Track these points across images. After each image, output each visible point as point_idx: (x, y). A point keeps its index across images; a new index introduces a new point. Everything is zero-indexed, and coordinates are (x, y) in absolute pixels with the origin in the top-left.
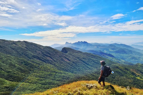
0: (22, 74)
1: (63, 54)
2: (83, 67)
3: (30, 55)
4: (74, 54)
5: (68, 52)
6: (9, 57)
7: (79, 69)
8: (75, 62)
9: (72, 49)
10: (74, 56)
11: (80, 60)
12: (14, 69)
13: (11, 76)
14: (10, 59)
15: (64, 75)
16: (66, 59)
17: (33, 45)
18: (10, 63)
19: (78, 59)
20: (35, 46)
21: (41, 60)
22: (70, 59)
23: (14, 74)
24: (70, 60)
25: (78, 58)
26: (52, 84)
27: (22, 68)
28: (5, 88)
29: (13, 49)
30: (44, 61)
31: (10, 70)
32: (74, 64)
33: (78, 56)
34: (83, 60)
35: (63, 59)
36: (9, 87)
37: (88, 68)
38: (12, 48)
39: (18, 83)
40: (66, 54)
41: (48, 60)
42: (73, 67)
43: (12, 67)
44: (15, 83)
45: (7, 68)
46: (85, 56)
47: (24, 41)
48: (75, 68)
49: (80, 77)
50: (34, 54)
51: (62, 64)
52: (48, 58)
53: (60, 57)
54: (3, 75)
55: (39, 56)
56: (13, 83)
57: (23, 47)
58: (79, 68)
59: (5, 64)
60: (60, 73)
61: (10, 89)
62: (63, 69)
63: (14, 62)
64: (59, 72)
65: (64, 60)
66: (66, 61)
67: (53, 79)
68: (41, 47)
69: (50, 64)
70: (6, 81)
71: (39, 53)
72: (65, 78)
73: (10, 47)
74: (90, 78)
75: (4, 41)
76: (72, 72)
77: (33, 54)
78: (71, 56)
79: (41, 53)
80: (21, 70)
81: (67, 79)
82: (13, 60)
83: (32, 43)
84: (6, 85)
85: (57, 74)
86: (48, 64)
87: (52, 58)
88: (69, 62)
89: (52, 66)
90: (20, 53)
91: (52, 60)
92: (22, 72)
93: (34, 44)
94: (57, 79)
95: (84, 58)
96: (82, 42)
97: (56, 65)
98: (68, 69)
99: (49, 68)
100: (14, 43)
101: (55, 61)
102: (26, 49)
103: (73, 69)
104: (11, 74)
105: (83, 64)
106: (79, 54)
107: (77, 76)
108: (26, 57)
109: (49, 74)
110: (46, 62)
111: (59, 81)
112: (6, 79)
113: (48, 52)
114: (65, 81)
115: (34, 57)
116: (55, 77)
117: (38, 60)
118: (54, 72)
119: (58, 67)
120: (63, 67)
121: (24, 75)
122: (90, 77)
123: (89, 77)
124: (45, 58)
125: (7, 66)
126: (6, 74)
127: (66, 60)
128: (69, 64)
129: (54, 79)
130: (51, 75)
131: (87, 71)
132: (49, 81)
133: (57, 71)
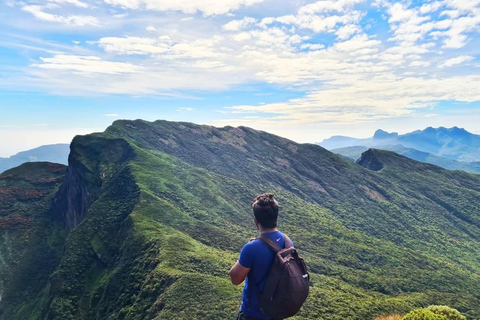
0: (235, 226)
1: (364, 173)
2: (443, 227)
3: (256, 170)
4: (408, 173)
5: (385, 168)
6: (200, 172)
7: (426, 231)
8: (410, 206)
9: (401, 156)
10: (406, 181)
11: (433, 198)
12: (212, 210)
13: (206, 230)
14: (204, 181)
15: (365, 247)
16: (376, 193)
17: (265, 139)
18: (205, 191)
19: (422, 196)
20: (271, 142)
21: (289, 188)
22: (390, 192)
23: (214, 224)
24: (388, 198)
25: (424, 190)
26: (323, 273)
27: (235, 210)
28: (191, 262)
29: (212, 151)
30: (297, 192)
31: (204, 212)
32: (405, 212)
33: (424, 184)
34: (446, 199)
35: (362, 191)
36: (200, 261)
37: (467, 232)
38: (210, 149)
39: (223, 252)
40: (375, 173)
41: (310, 192)
42: (398, 224)
43: (209, 202)
44: (216, 251)
45: (196, 206)
46: (454, 185)
47: (242, 128)
48: (408, 227)
49: (427, 263)
50: (269, 169)
51: (358, 210)
52: (312, 184)
53: (353, 182)
54: (187, 223)
55: (283, 177)
56: (210, 249)
57: (237, 146)
58: (425, 228)
59: (190, 194)
60: (352, 238)
61: (202, 267)
62: (362, 225)
63: (213, 188)
64: (347, 235)
65: (368, 193)
66: (373, 197)
67: (324, 257)
68: (290, 147)
69: (316, 205)
70: (194, 242)
71: (285, 167)
72: (370, 260)
73: (204, 145)
74: (473, 271)
75: (189, 125)
76: (398, 242)
77: (265, 168)
78: (395, 184)
79: (288, 166)
80: (231, 214)
81: (376, 261)
82: (211, 183)
83: (265, 133)
84: (193, 254)
85: (340, 241)
86: (309, 204)
87: (323, 186)
88: (386, 202)
89: (323, 211)
90: (231, 164)
91: (323, 191)
92: (234, 223)
93: (270, 135)
94: (341, 257)
95: (448, 194)
96: (442, 129)
97: (338, 209)
98: (381, 229)
99: (314, 218)
100: (215, 132)
101: (335, 197)
102: (245, 151)
103: (403, 230)
104: (205, 223)
105: (446, 216)
106: (431, 176)
107: (417, 258)
108: (245, 175)
109: (314, 237)
110: (303, 197)
111: (346, 265)
112: (194, 238)
113: (314, 163)
114: (367, 269)
115: (268, 177)
116: (331, 249)
117: (280, 188)
118: (332, 232)
119: (342, 217)
120: (362, 220)
121: (239, 232)
122: (474, 267)
123: (469, 269)
124: (300, 183)
125: (197, 201)
126: (193, 222)
127: (374, 195)
128: (385, 208)
129: (330, 258)
130: (319, 240)
131: (458, 242)
132: (314, 261)
133: (341, 229)
